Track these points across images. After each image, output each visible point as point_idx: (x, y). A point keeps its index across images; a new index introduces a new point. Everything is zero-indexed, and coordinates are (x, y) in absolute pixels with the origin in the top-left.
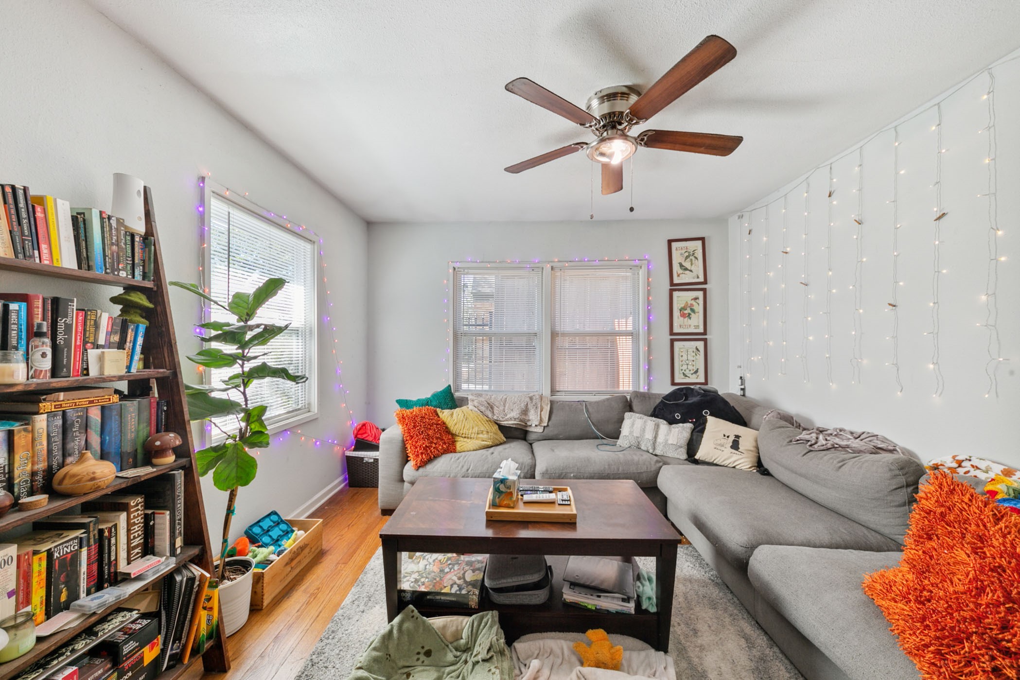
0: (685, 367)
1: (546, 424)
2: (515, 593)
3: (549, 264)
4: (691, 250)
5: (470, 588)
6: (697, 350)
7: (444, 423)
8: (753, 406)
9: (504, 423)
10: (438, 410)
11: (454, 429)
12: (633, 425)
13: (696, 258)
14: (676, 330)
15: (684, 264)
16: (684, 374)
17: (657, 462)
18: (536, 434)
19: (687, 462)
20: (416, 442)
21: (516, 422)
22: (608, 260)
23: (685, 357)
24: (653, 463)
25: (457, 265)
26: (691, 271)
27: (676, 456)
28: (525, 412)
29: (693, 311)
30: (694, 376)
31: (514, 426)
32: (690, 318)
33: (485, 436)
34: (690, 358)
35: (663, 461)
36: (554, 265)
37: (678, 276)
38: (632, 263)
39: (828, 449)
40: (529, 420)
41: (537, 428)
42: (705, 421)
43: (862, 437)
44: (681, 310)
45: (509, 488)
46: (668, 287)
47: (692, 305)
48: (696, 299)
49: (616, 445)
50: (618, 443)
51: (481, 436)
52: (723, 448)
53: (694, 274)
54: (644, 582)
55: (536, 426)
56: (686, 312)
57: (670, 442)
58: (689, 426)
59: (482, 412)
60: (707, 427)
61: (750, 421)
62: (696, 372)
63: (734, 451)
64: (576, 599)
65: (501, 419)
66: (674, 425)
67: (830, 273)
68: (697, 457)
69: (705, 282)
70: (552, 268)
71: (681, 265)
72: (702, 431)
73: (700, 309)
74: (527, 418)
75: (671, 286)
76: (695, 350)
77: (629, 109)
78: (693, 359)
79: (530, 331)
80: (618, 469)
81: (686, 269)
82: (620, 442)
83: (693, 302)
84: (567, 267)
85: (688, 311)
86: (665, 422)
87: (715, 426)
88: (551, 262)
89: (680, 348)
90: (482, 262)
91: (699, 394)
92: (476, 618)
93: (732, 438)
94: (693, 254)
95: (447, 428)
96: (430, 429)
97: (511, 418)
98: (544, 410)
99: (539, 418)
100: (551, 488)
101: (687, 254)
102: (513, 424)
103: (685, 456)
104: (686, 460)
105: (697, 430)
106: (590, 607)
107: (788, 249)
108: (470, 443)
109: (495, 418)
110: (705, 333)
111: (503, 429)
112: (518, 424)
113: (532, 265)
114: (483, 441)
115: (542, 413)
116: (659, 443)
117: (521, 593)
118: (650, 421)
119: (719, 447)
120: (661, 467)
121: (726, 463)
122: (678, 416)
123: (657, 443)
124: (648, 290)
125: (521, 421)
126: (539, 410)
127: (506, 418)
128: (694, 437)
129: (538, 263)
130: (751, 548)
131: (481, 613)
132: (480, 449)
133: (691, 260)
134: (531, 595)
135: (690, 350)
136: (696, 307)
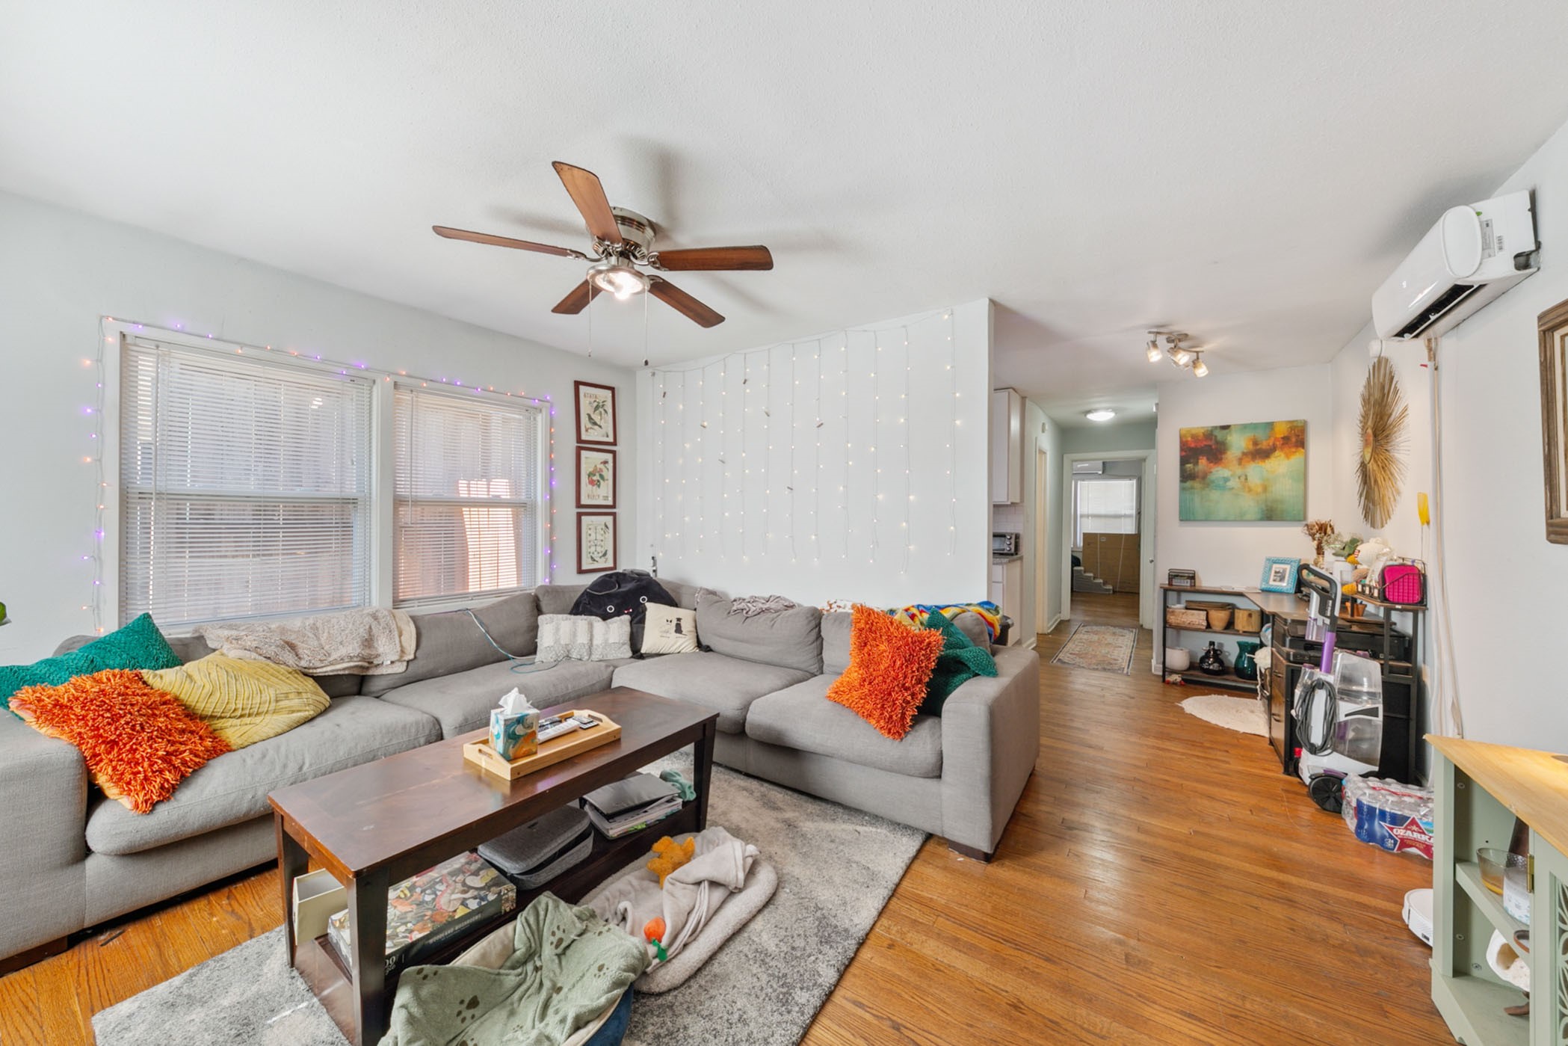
0: (593, 549)
1: (411, 657)
2: (560, 859)
3: (389, 376)
4: (600, 400)
5: (494, 889)
6: (606, 527)
7: (176, 699)
8: (678, 587)
9: (324, 669)
10: (147, 674)
11: (203, 706)
12: (557, 630)
13: (606, 411)
14: (584, 501)
15: (593, 416)
16: (592, 558)
17: (607, 666)
18: (390, 678)
19: (633, 660)
20: (133, 751)
21: (352, 664)
22: (493, 392)
23: (593, 537)
24: (603, 668)
25: (128, 329)
26: (600, 427)
27: (620, 656)
28: (369, 642)
29: (601, 476)
30: (603, 559)
31: (347, 672)
32: (599, 486)
33: (295, 702)
34: (599, 537)
35: (612, 666)
36: (400, 380)
37: (587, 430)
38: (530, 403)
39: (759, 613)
40: (378, 656)
41: (393, 666)
42: (645, 610)
43: (772, 599)
44: (589, 476)
45: (530, 726)
46: (574, 444)
47: (601, 470)
48: (605, 462)
49: (534, 663)
50: (536, 660)
51: (283, 704)
52: (668, 635)
53: (603, 431)
54: (674, 779)
55: (392, 662)
56: (595, 478)
57: (611, 641)
58: (626, 618)
59: (269, 658)
60: (647, 616)
61: (680, 602)
62: (605, 554)
63: (678, 635)
64: (625, 827)
65: (318, 664)
66: (609, 621)
67: (744, 455)
68: (643, 651)
69: (614, 443)
70: (396, 384)
71: (590, 418)
72: (642, 621)
73: (609, 475)
74: (374, 653)
75: (578, 442)
76: (604, 527)
77: (659, 253)
78: (602, 538)
79: (344, 495)
80: (567, 688)
81: (595, 424)
82: (539, 657)
83: (602, 466)
84: (424, 388)
85: (596, 477)
86: (599, 619)
87: (655, 613)
88: (393, 374)
89: (588, 525)
90: (217, 340)
91: (633, 579)
92: (528, 914)
93: (675, 622)
94: (603, 406)
95: (186, 707)
96: (154, 715)
97: (340, 659)
98: (404, 632)
99: (399, 649)
100: (556, 717)
101: (596, 404)
102: (344, 669)
103: (630, 654)
104: (632, 657)
105: (634, 622)
106: (640, 827)
107: (706, 424)
108: (263, 723)
109: (303, 663)
110: (614, 506)
111: (324, 682)
112: (356, 666)
113: (352, 372)
114: (293, 712)
115: (402, 638)
116: (597, 645)
117: (565, 855)
118: (580, 621)
119: (665, 635)
120: (613, 671)
121: (672, 650)
122: (610, 609)
123: (594, 647)
124: (551, 444)
125: (363, 659)
126: (396, 634)
127: (331, 659)
128: (634, 630)
129: (367, 369)
130: (746, 708)
131: (530, 906)
132: (292, 728)
133: (601, 412)
134: (579, 850)
135: (599, 528)
136: (604, 473)
